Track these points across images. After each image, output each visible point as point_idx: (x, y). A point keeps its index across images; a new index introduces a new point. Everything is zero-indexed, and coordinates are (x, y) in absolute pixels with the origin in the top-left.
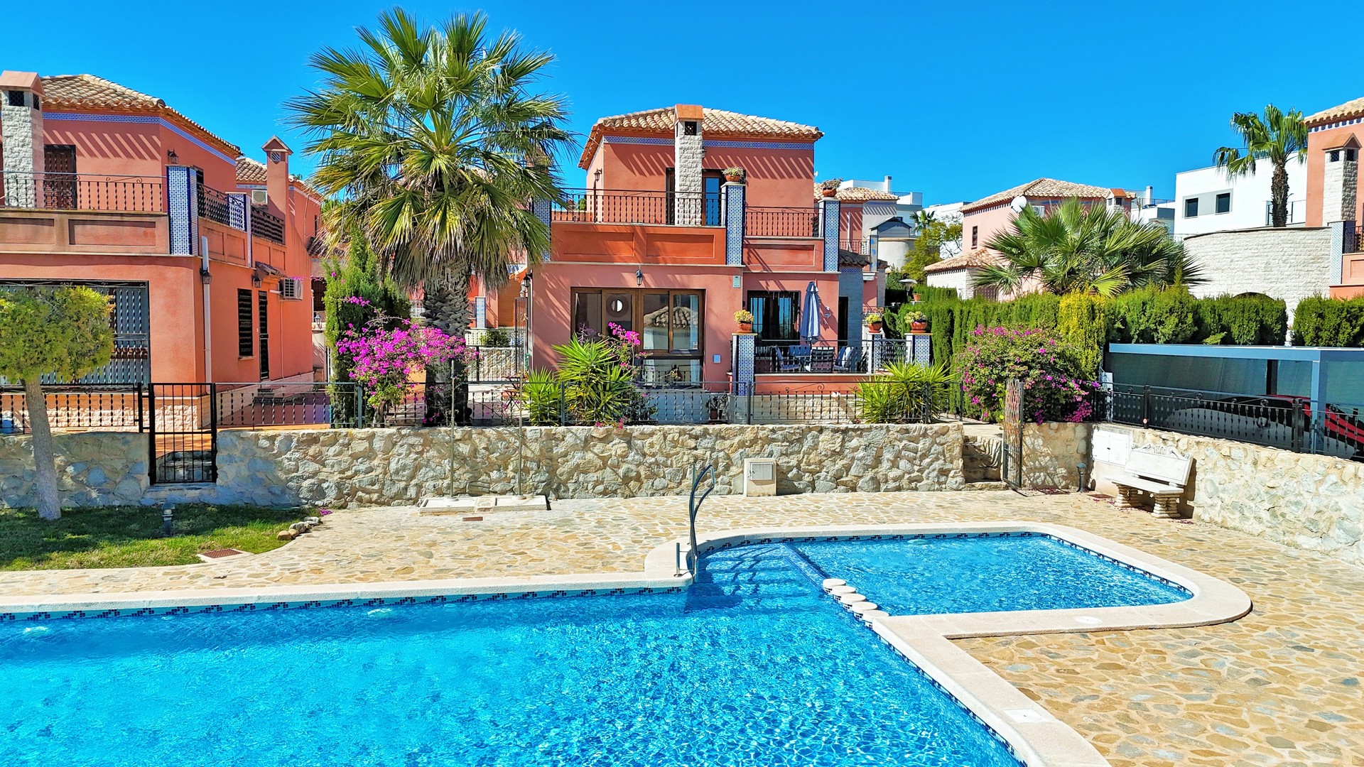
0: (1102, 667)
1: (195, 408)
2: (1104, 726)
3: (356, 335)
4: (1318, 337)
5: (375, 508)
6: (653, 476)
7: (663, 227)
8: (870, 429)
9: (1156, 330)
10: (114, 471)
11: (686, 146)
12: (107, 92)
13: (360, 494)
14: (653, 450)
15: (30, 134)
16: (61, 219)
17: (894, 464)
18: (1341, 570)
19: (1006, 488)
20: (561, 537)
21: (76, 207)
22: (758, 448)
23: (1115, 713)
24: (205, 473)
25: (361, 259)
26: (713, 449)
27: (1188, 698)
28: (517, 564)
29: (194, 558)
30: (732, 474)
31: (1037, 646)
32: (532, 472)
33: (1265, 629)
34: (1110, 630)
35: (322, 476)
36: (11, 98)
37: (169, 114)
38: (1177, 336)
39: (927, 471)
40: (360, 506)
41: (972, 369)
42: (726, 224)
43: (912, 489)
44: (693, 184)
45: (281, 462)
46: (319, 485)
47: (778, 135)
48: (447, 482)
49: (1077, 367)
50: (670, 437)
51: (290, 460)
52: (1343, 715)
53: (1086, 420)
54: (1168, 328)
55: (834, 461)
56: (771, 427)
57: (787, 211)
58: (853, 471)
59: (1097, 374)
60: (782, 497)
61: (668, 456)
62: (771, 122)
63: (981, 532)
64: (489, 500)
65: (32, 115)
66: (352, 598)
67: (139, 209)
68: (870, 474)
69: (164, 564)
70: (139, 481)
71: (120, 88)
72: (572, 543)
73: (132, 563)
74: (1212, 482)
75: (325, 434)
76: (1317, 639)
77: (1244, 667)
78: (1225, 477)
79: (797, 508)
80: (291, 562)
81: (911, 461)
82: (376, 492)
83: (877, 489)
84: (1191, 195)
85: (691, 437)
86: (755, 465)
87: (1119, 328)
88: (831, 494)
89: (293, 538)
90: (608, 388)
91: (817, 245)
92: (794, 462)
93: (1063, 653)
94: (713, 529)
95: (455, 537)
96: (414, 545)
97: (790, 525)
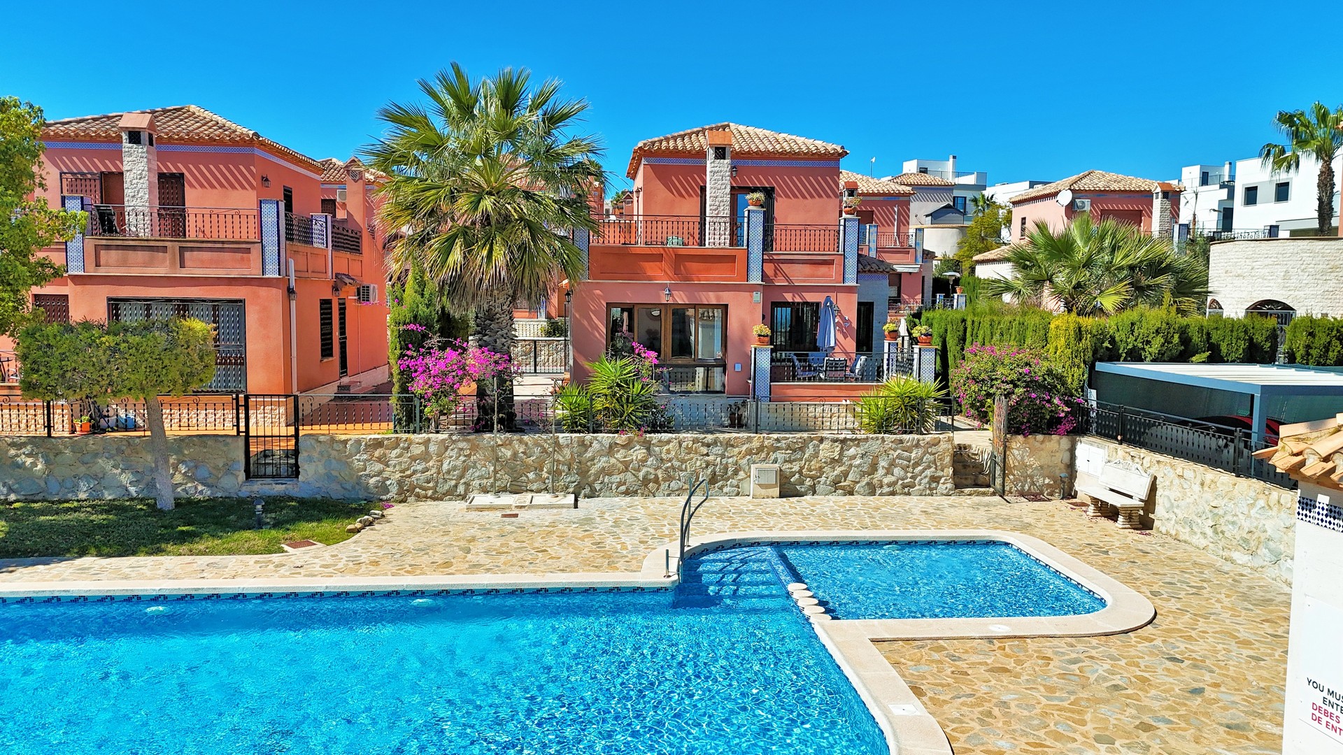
0: (992, 670)
1: (282, 410)
2: (966, 720)
3: (415, 354)
4: (1308, 354)
5: (430, 502)
6: (669, 478)
7: (693, 248)
8: (867, 439)
9: (1143, 349)
10: (216, 468)
11: (716, 169)
12: (210, 124)
13: (417, 490)
14: (670, 456)
15: (146, 169)
16: (173, 246)
17: (889, 471)
18: (1259, 586)
19: (994, 494)
20: (580, 536)
21: (185, 235)
22: (763, 455)
23: (981, 709)
24: (290, 469)
25: (419, 287)
26: (723, 456)
27: (1048, 698)
28: (538, 561)
29: (279, 548)
30: (739, 477)
31: (946, 649)
32: (563, 474)
33: (1152, 640)
34: (1015, 637)
35: (385, 475)
36: (130, 138)
37: (263, 144)
38: (1163, 354)
39: (919, 478)
40: (417, 501)
41: (965, 385)
42: (748, 245)
43: (906, 494)
44: (722, 204)
45: (352, 462)
46: (383, 482)
47: (805, 154)
48: (492, 480)
49: (1064, 384)
50: (684, 444)
51: (359, 460)
52: (1172, 719)
53: (1069, 433)
54: (1154, 348)
55: (833, 468)
56: (775, 436)
57: (809, 228)
58: (850, 477)
59: (1083, 391)
60: (784, 499)
61: (683, 461)
62: (800, 140)
63: (949, 540)
64: (525, 498)
65: (147, 152)
66: (400, 589)
67: (237, 238)
68: (866, 480)
69: (256, 553)
70: (237, 477)
71: (221, 120)
72: (588, 542)
73: (231, 552)
74: (1169, 498)
75: (388, 439)
76: (1193, 651)
77: (1113, 674)
78: (1179, 495)
79: (793, 511)
80: (355, 554)
81: (905, 469)
82: (430, 488)
83: (873, 493)
84: (1251, 184)
85: (704, 444)
86: (760, 470)
87: (1107, 347)
88: (830, 497)
89: (359, 531)
90: (630, 400)
91: (837, 260)
92: (796, 468)
93: (964, 656)
94: (712, 530)
95: (492, 534)
96: (457, 540)
97: (782, 529)
